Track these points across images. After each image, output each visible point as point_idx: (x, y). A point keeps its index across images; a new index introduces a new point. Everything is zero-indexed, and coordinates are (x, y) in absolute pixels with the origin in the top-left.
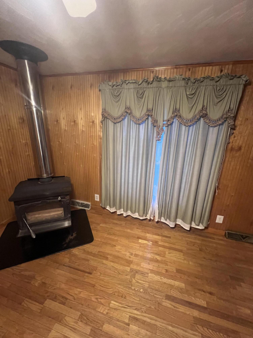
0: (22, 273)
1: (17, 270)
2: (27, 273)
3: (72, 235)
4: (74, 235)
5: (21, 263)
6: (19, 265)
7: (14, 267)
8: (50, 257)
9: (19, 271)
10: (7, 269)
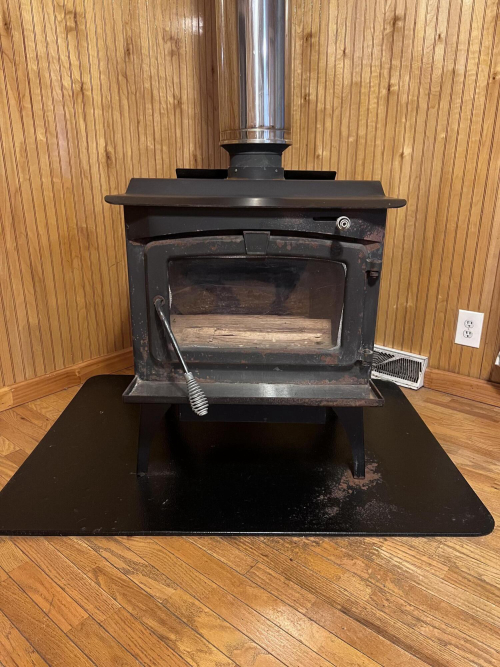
0: (137, 579)
1: (114, 559)
2: (159, 590)
3: (361, 473)
4: (371, 476)
5: (131, 532)
6: (123, 539)
7: (102, 542)
8: (262, 542)
9: (122, 564)
10: (74, 539)
